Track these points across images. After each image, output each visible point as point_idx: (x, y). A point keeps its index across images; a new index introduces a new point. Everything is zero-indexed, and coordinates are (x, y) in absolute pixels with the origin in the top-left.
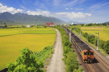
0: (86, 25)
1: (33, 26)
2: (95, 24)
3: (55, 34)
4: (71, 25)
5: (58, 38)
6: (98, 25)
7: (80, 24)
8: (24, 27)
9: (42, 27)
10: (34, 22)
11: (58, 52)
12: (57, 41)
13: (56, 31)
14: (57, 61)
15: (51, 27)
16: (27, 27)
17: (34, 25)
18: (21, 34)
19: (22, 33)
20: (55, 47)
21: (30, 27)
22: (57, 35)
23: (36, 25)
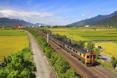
0: (52, 27)
2: (60, 26)
5: (31, 39)
6: (63, 27)
7: (47, 26)
9: (10, 28)
11: (37, 53)
12: (31, 43)
13: (26, 33)
14: (40, 62)
20: (32, 48)
22: (29, 36)
23: (3, 27)
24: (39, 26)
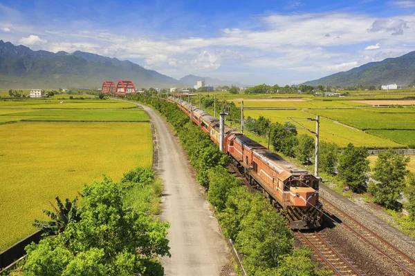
0: (247, 92)
1: (52, 94)
2: (276, 88)
3: (146, 124)
4: (195, 91)
5: (162, 136)
6: (288, 90)
7: (226, 87)
8: (18, 97)
9: (89, 96)
10: (57, 77)
11: (178, 190)
12: (160, 150)
13: (146, 112)
14: (185, 224)
15: (122, 97)
16: (32, 95)
17: (58, 91)
18: (13, 122)
19: (18, 119)
20: (162, 171)
21: (43, 98)
22: (153, 126)
23: (64, 91)
24: (196, 87)
